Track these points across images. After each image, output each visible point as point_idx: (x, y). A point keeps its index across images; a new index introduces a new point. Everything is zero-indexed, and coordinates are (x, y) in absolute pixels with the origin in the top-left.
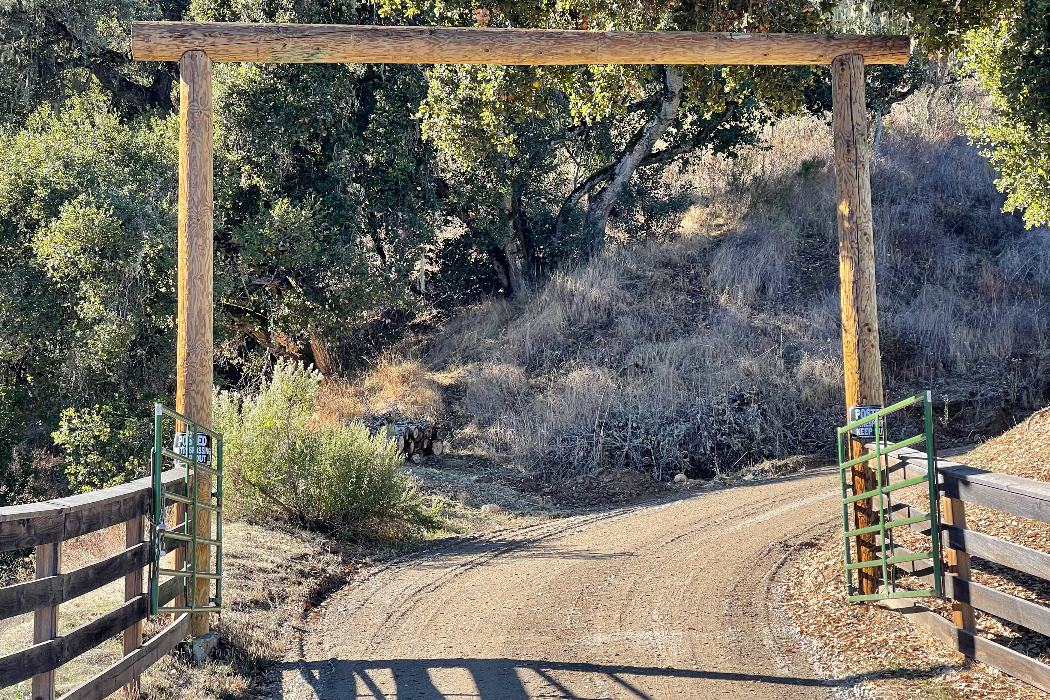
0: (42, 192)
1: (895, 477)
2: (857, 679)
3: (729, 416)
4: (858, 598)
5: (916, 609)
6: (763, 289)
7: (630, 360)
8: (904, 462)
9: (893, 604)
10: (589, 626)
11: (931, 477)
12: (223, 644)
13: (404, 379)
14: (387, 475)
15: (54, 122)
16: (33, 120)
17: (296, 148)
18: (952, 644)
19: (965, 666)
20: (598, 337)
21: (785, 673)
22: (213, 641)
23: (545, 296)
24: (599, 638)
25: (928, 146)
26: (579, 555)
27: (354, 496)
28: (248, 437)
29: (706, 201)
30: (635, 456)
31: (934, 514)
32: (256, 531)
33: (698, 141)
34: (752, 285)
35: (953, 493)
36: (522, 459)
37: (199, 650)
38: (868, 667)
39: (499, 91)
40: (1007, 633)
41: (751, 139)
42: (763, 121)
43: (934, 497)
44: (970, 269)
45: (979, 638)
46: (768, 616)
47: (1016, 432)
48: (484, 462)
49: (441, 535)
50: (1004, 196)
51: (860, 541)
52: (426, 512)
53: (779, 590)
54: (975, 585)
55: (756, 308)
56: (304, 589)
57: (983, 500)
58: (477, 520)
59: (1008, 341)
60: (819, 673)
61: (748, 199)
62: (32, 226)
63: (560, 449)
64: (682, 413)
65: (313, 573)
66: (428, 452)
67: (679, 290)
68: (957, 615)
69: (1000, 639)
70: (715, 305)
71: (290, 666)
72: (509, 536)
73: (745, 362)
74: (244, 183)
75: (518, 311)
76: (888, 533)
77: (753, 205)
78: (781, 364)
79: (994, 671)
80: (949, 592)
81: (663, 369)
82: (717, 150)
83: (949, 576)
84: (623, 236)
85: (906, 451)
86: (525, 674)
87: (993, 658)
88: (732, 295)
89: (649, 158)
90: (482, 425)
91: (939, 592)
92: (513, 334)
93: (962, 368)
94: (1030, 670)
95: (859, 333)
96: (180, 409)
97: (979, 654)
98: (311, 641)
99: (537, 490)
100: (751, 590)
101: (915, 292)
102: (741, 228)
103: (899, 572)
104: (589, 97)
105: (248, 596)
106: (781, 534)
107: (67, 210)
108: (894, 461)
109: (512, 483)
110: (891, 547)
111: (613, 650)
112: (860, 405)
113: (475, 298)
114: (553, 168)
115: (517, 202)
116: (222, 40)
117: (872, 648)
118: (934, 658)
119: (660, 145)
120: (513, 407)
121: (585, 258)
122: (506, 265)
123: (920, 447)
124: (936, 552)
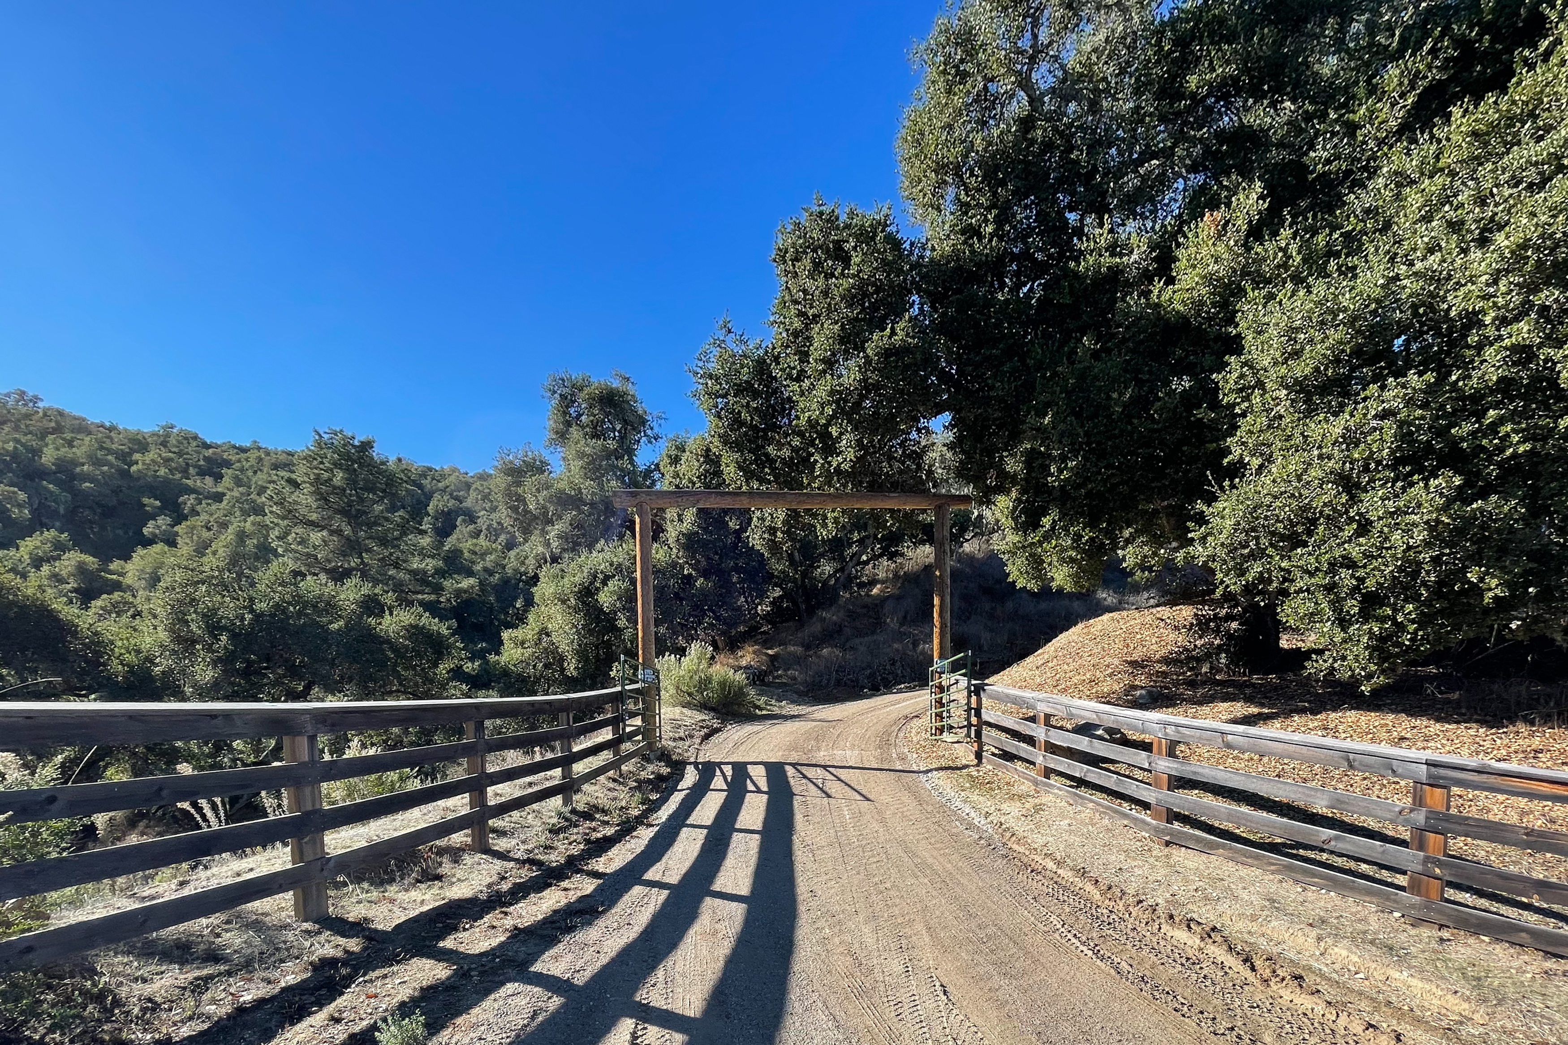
0: (600, 576)
1: (953, 689)
2: (931, 770)
3: (888, 667)
4: (934, 737)
5: (958, 742)
6: (905, 617)
7: (848, 646)
8: (957, 682)
9: (949, 740)
10: (819, 749)
11: (968, 688)
12: (663, 754)
13: (754, 652)
14: (741, 688)
15: (606, 548)
16: (598, 546)
17: (708, 558)
18: (973, 757)
19: (978, 765)
20: (836, 635)
21: (900, 768)
22: (659, 753)
23: (814, 619)
24: (822, 753)
25: (978, 559)
26: (820, 721)
27: (726, 697)
28: (682, 673)
29: (883, 582)
30: (848, 682)
31: (968, 703)
32: (685, 710)
33: (881, 555)
34: (901, 614)
35: (978, 694)
36: (801, 684)
37: (652, 757)
38: (934, 766)
39: (783, 522)
40: (997, 752)
41: (902, 555)
42: (908, 547)
43: (969, 696)
44: (992, 609)
45: (984, 754)
46: (896, 745)
47: (1006, 671)
48: (785, 684)
49: (764, 712)
50: (1009, 574)
51: (936, 715)
52: (758, 703)
53: (901, 735)
54: (984, 732)
55: (902, 624)
56: (702, 733)
57: (990, 697)
58: (780, 707)
59: (1006, 638)
60: (915, 768)
61: (901, 581)
62: (598, 589)
63: (817, 679)
64: (869, 666)
65: (707, 727)
66: (763, 680)
67: (870, 617)
68: (976, 745)
69: (993, 754)
70: (885, 622)
71: (690, 763)
72: (792, 713)
73: (896, 646)
74: (686, 572)
75: (802, 626)
76: (948, 711)
77: (903, 584)
78: (911, 646)
79: (990, 767)
80: (973, 735)
81: (862, 648)
82: (889, 559)
83: (973, 728)
84: (847, 595)
85: (958, 677)
86: (788, 768)
87: (989, 762)
88: (892, 619)
89: (859, 563)
90: (785, 670)
91: (968, 735)
92: (799, 635)
93: (986, 648)
94: (1006, 767)
95: (941, 628)
96: (641, 660)
97: (984, 760)
98: (701, 754)
99: (806, 695)
100: (889, 735)
101: (969, 618)
102: (897, 592)
103: (952, 727)
104: (825, 526)
105: (677, 735)
106: (905, 713)
107: (610, 583)
108: (953, 681)
109: (796, 693)
110: (949, 717)
111: (827, 758)
112: (940, 658)
113: (786, 621)
114: (819, 567)
115: (803, 582)
116: (654, 497)
117: (938, 758)
118: (964, 762)
119: (864, 558)
120: (799, 663)
121: (831, 605)
122: (798, 607)
123: (964, 675)
124: (968, 719)
